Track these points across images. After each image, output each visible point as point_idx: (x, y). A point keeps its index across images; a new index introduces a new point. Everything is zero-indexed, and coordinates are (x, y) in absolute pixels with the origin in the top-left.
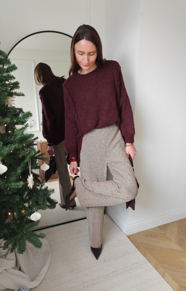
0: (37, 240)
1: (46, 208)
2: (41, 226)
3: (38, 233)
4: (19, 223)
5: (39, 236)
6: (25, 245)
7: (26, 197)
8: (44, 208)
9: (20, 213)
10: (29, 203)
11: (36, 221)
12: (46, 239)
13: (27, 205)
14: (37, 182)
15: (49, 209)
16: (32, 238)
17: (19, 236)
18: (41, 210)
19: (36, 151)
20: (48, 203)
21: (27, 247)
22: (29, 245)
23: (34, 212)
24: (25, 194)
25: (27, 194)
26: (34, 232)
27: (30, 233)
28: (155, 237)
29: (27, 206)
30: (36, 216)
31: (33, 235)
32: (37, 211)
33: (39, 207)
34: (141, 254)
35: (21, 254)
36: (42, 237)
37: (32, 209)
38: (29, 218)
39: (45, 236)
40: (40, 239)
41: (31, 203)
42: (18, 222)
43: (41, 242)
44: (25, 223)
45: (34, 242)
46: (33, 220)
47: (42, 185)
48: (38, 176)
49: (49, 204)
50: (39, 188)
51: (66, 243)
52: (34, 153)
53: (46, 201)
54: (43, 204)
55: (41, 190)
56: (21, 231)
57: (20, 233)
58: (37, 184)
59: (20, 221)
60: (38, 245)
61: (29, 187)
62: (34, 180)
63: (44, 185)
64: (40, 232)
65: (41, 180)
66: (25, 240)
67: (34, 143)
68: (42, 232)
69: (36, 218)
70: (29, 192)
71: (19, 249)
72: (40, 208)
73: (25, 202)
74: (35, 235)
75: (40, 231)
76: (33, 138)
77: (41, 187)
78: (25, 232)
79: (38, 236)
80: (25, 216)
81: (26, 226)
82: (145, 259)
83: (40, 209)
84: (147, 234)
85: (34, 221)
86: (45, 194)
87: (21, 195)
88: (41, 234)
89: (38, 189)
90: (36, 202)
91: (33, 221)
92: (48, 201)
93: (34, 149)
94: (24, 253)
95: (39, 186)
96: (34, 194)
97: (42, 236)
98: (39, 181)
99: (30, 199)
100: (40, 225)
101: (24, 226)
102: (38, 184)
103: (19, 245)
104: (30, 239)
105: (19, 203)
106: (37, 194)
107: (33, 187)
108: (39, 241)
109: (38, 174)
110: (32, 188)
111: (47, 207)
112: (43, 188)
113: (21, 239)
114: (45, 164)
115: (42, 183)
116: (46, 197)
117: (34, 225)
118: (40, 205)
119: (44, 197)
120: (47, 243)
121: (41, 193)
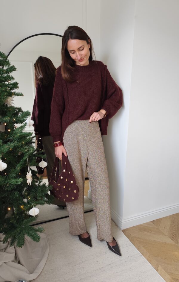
0: (35, 234)
2: (40, 220)
3: (36, 227)
4: (19, 218)
5: (37, 231)
6: (24, 239)
7: (25, 193)
8: (42, 204)
9: (19, 208)
10: (28, 199)
11: (34, 216)
12: (44, 233)
13: (25, 200)
14: (35, 178)
15: (47, 204)
16: (30, 232)
17: (19, 230)
18: (39, 206)
19: (34, 149)
20: (46, 199)
21: (26, 241)
22: (28, 239)
23: (32, 208)
24: (24, 190)
25: (26, 190)
26: (32, 227)
27: (29, 228)
28: (148, 231)
29: (26, 202)
30: (34, 211)
31: (32, 229)
32: (35, 206)
33: (37, 202)
34: (135, 247)
35: (20, 248)
36: (41, 232)
37: (31, 205)
38: (27, 213)
39: (43, 230)
40: (38, 233)
41: (29, 199)
42: (17, 217)
44: (24, 218)
45: (33, 236)
46: (31, 215)
47: (40, 181)
48: (36, 172)
49: (47, 200)
50: (37, 184)
51: (63, 237)
52: (33, 150)
53: (44, 196)
54: (41, 200)
55: (39, 186)
56: (20, 226)
57: (19, 228)
59: (19, 216)
60: (37, 239)
61: (28, 183)
62: (32, 176)
64: (38, 227)
65: (39, 177)
66: (24, 234)
67: (33, 141)
68: (40, 226)
69: (34, 213)
70: (28, 188)
71: (18, 243)
72: (38, 204)
73: (24, 198)
74: (34, 229)
75: (38, 225)
76: (31, 136)
77: (39, 184)
78: (23, 227)
79: (36, 230)
80: (24, 211)
81: (25, 221)
82: (140, 252)
83: (38, 205)
84: (142, 228)
85: (33, 216)
86: (43, 190)
87: (20, 191)
88: (39, 228)
89: (36, 185)
90: (35, 197)
91: (32, 216)
92: (46, 197)
93: (33, 147)
94: (23, 247)
95: (37, 182)
96: (33, 190)
98: (37, 178)
99: (28, 195)
100: (38, 220)
101: (23, 221)
102: (36, 180)
103: (18, 239)
104: (29, 233)
105: (18, 199)
106: (36, 190)
108: (38, 235)
110: (30, 184)
111: (45, 203)
112: (41, 184)
113: (20, 233)
114: (43, 161)
115: (40, 180)
116: (45, 193)
117: (32, 220)
118: (39, 200)
119: (42, 193)
120: (45, 236)
121: (40, 189)
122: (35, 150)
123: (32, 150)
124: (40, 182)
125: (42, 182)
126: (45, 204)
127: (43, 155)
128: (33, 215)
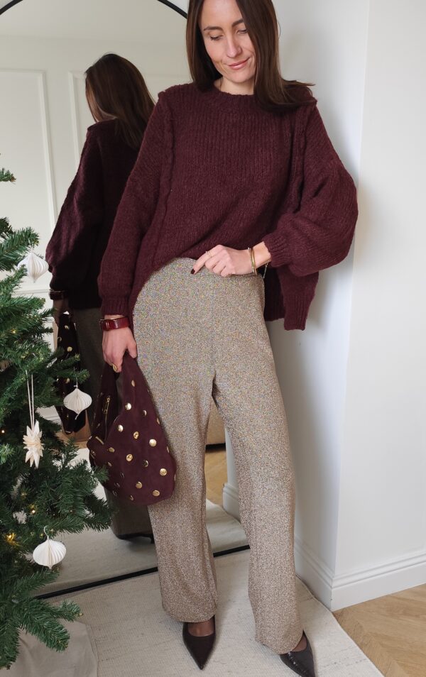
0: (53, 625)
1: (81, 528)
2: (67, 581)
3: (57, 604)
5: (60, 614)
6: (15, 640)
7: (20, 493)
8: (74, 528)
10: (28, 511)
11: (50, 568)
12: (81, 622)
13: (21, 517)
14: (54, 446)
15: (91, 530)
18: (66, 534)
19: (49, 350)
20: (88, 512)
21: (22, 647)
22: (28, 639)
23: (43, 540)
24: (15, 484)
25: (23, 483)
26: (43, 601)
27: (33, 604)
28: (418, 616)
29: (24, 522)
30: (49, 552)
31: (43, 609)
32: (52, 535)
33: (58, 523)
35: (5, 669)
36: (70, 618)
37: (38, 530)
38: (28, 557)
39: (77, 612)
40: (63, 622)
41: (34, 512)
43: (66, 632)
44: (16, 573)
45: (45, 631)
46: (40, 563)
47: (68, 455)
48: (55, 427)
49: (91, 515)
50: (58, 463)
51: (143, 634)
52: (45, 356)
53: (82, 505)
54: (73, 515)
55: (65, 470)
56: (5, 597)
58: (54, 454)
60: (58, 641)
61: (29, 461)
62: (42, 439)
63: (76, 455)
64: (62, 602)
65: (66, 440)
66: (15, 626)
67: (46, 327)
68: (70, 600)
69: (50, 556)
70: (30, 478)
72: (62, 528)
73: (18, 510)
74: (48, 610)
75: (62, 597)
76: (41, 311)
77: (66, 463)
78: (14, 601)
79: (57, 614)
80: (17, 550)
81: (19, 583)
83: (61, 530)
84: (396, 606)
85: (45, 568)
86: (77, 485)
87: (5, 487)
88: (64, 606)
89: (56, 467)
90: (52, 507)
91: (41, 567)
92: (87, 505)
93: (46, 346)
94: (13, 666)
95: (59, 458)
96: (46, 484)
97: (70, 615)
98: (59, 445)
99: (31, 499)
101: (12, 583)
102: (55, 452)
104: (32, 622)
106: (54, 482)
107: (40, 462)
108: (61, 628)
109: (55, 422)
110: (37, 465)
111: (85, 524)
112: (73, 463)
114: (77, 391)
115: (69, 452)
116: (83, 493)
117: (43, 581)
118: (64, 516)
119: (75, 493)
120: (85, 633)
121: (67, 479)
122: (51, 354)
123: (41, 355)
124: (69, 458)
125: (76, 458)
126: (85, 528)
127: (79, 370)
128: (45, 565)
